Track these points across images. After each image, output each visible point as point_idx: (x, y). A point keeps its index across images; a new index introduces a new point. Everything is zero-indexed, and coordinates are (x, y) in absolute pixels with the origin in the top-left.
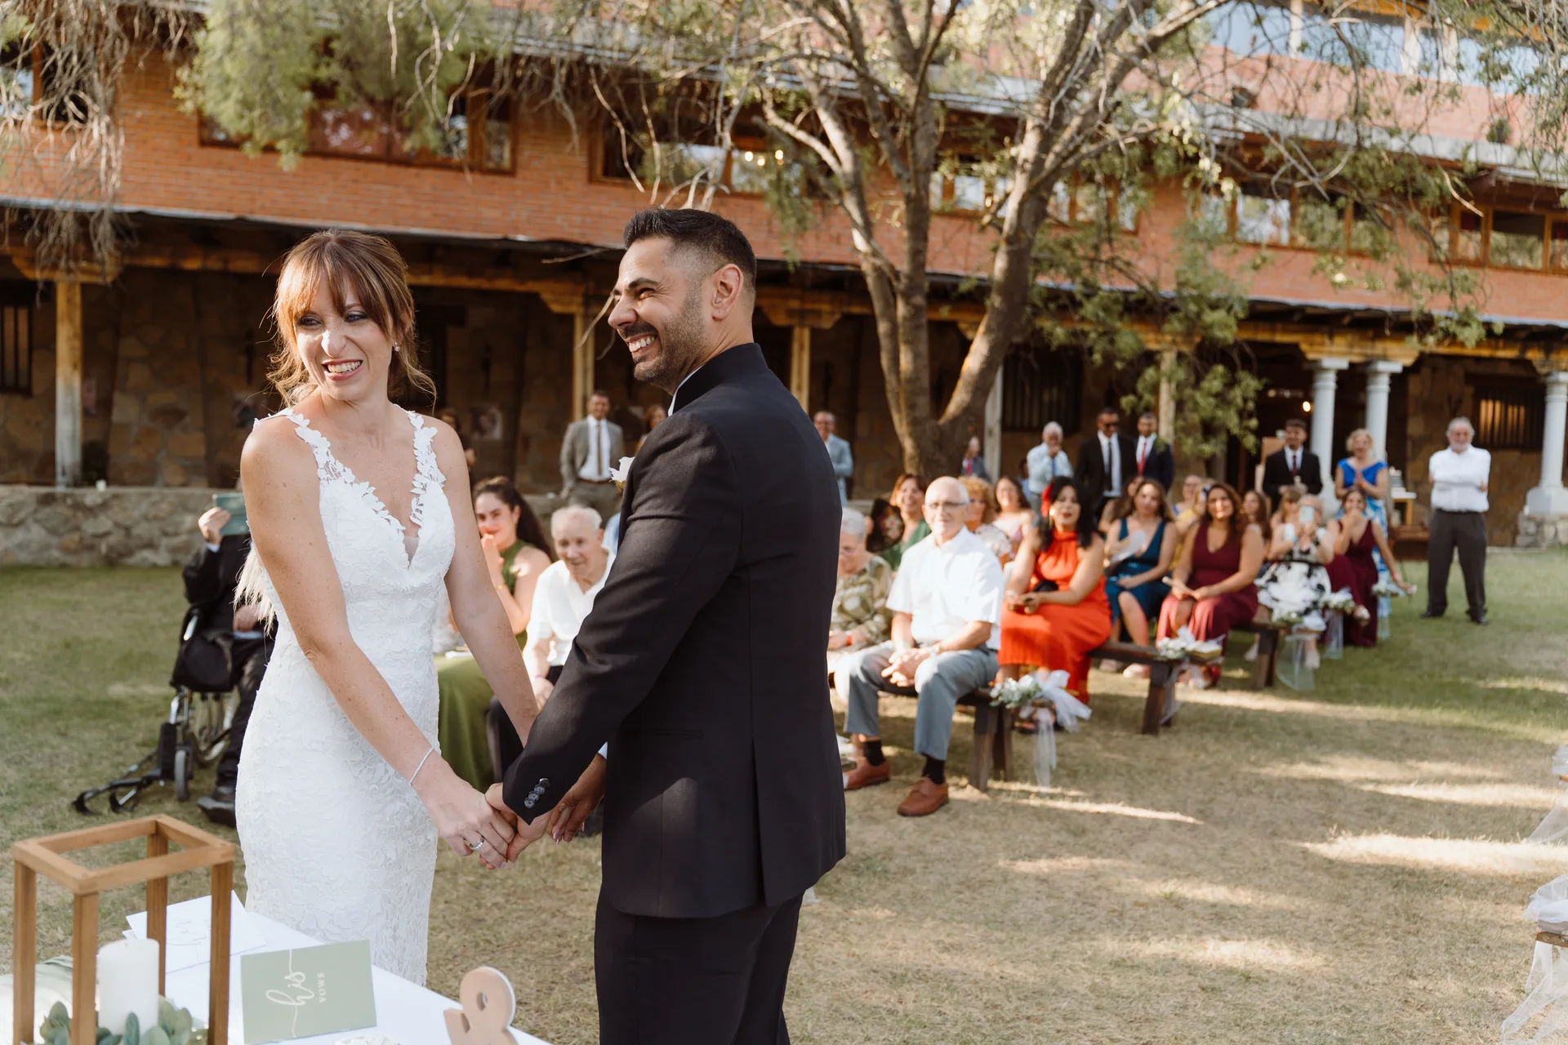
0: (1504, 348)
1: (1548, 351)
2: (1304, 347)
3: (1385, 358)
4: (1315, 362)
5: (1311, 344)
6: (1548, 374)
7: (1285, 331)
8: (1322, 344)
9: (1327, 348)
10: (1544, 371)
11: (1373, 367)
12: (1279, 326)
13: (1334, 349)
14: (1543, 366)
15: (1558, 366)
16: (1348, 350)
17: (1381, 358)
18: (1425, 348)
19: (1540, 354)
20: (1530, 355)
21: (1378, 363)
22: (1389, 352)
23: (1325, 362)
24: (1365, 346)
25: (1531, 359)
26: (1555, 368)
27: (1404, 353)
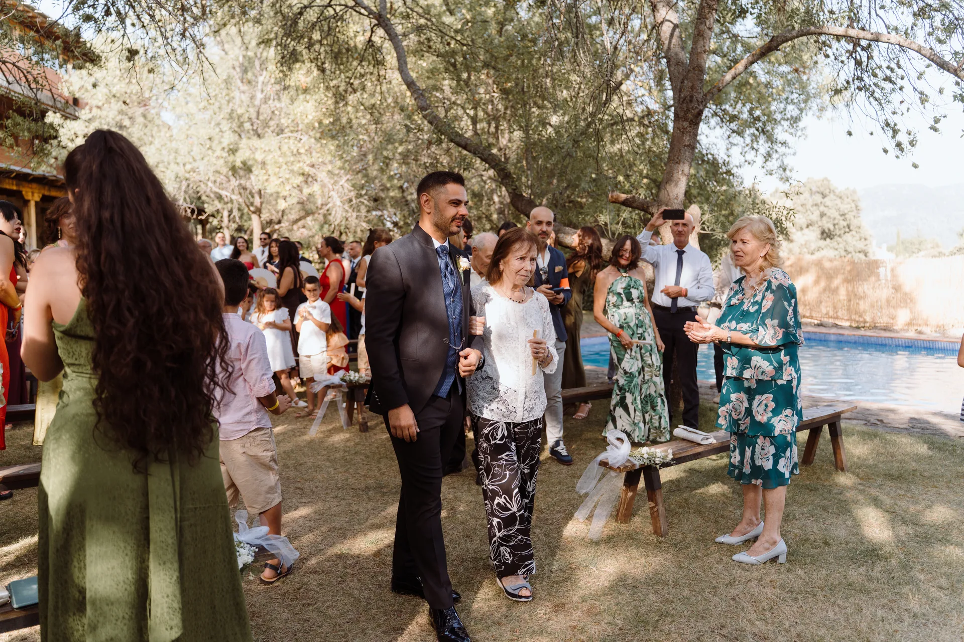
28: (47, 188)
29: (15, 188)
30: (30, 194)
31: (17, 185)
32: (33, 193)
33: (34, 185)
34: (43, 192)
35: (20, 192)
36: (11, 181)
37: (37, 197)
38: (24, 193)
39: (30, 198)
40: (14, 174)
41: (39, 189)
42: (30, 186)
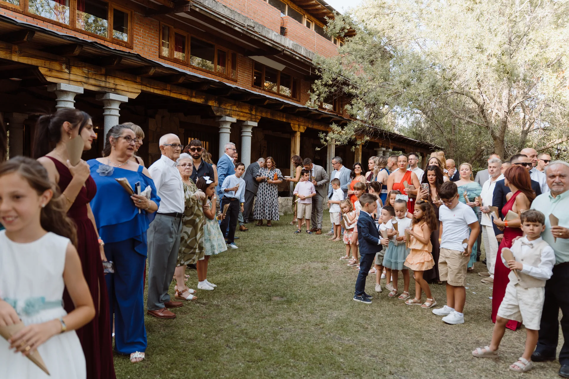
0: (195, 97)
2: (43, 71)
3: (116, 91)
4: (55, 84)
5: (50, 70)
6: (221, 117)
7: (22, 53)
8: (61, 71)
9: (66, 76)
10: (218, 114)
11: (107, 97)
12: (16, 48)
13: (72, 77)
14: (217, 111)
15: (225, 112)
16: (84, 80)
17: (113, 90)
18: (145, 89)
19: (215, 103)
20: (210, 103)
21: (111, 94)
22: (118, 87)
23: (64, 86)
24: (98, 79)
25: (211, 106)
26: (224, 113)
27: (130, 90)
28: (311, 121)
29: (285, 121)
30: (297, 126)
31: (286, 117)
32: (299, 126)
33: (301, 119)
34: (307, 124)
35: (290, 124)
38: (292, 125)
39: (297, 129)
40: (283, 106)
41: (304, 123)
42: (297, 119)
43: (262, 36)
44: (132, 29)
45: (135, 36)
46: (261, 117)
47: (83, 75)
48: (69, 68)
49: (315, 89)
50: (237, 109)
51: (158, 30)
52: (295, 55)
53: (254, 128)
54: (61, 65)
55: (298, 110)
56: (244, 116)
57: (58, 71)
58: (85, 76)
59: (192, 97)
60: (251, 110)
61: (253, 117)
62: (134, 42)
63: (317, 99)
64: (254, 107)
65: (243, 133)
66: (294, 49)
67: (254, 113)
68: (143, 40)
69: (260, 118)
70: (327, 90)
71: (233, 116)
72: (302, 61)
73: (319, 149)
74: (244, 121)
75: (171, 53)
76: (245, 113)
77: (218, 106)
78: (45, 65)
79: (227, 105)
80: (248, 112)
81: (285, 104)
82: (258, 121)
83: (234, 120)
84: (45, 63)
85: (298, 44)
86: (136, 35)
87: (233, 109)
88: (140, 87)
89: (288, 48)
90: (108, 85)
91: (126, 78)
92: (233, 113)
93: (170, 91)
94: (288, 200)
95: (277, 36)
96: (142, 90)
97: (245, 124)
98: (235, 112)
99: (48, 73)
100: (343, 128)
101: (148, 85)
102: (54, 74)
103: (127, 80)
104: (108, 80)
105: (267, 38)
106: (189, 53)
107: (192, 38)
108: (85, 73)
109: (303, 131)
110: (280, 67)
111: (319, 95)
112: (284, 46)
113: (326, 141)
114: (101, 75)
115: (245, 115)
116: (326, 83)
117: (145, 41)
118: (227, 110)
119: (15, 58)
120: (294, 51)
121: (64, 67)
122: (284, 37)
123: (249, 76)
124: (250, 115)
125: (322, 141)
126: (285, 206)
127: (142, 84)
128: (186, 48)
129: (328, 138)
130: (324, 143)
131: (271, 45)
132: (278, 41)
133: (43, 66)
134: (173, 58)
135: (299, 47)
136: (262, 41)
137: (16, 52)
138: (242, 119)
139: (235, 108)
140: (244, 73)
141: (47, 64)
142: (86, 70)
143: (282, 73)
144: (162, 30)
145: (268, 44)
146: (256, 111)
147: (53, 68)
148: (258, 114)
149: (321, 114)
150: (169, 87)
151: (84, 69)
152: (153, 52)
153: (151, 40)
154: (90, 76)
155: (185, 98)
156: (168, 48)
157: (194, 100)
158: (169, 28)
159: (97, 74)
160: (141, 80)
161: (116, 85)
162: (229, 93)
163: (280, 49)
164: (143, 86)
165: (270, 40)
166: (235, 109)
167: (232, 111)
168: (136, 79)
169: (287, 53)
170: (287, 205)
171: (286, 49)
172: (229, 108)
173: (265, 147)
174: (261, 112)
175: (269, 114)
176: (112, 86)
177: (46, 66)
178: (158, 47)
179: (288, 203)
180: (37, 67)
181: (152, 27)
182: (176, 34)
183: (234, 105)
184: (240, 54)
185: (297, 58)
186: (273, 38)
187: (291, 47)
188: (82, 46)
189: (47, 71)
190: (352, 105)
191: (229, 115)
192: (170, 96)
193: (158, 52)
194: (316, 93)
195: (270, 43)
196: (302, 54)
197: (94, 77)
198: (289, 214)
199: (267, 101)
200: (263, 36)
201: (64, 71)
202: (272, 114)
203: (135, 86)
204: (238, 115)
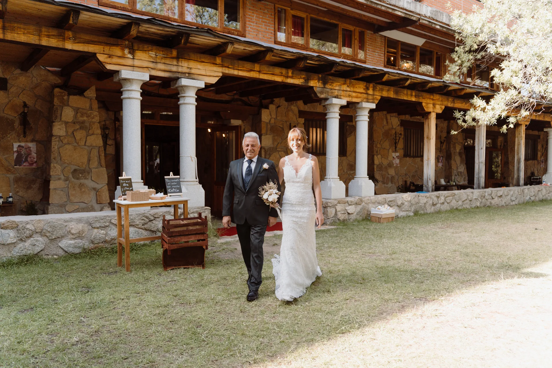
0: (292, 77)
1: (325, 83)
2: (101, 58)
3: (190, 76)
4: (117, 72)
5: (110, 56)
6: (326, 99)
7: (76, 40)
8: (123, 57)
9: (130, 62)
10: (322, 96)
11: (179, 83)
12: (70, 34)
13: (137, 63)
14: (322, 93)
15: (332, 93)
16: (151, 65)
17: (187, 75)
18: (228, 71)
19: (319, 83)
20: (312, 83)
21: (183, 79)
22: (193, 71)
23: (125, 73)
24: (168, 63)
25: (313, 87)
26: (330, 94)
27: (208, 74)
28: (451, 99)
29: (413, 99)
30: (431, 106)
31: (415, 96)
32: (434, 105)
33: (437, 97)
34: (446, 103)
35: (420, 104)
36: (409, 92)
37: (439, 109)
38: (424, 104)
39: (431, 110)
40: (408, 82)
41: (442, 101)
42: (432, 97)
43: (390, 5)
44: (244, 15)
45: (247, 23)
46: (382, 97)
47: (149, 60)
48: (132, 52)
49: (456, 59)
50: (348, 89)
51: (273, 14)
52: (435, 24)
53: (371, 111)
54: (123, 50)
55: (430, 85)
56: (357, 97)
57: (120, 57)
58: (152, 60)
59: (287, 77)
60: (367, 88)
61: (370, 97)
62: (247, 29)
63: (458, 70)
64: (371, 85)
65: (358, 117)
66: (434, 17)
67: (370, 92)
68: (256, 26)
69: (379, 98)
70: (471, 57)
71: (342, 97)
72: (444, 29)
73: (456, 133)
74: (358, 103)
75: (288, 38)
76: (358, 93)
77: (322, 86)
78: (104, 51)
79: (334, 85)
80: (364, 91)
81: (411, 79)
82: (377, 102)
83: (344, 102)
84: (104, 48)
85: (438, 10)
86: (249, 21)
87: (342, 89)
88: (220, 69)
89: (426, 17)
90: (180, 70)
91: (203, 60)
92: (342, 93)
93: (259, 72)
94: (419, 196)
95: (410, 3)
96: (223, 73)
97: (359, 106)
98: (345, 92)
99: (109, 60)
100: (487, 102)
101: (230, 67)
102: (115, 60)
103: (204, 62)
104: (180, 64)
105: (397, 7)
106: (308, 35)
107: (312, 19)
108: (152, 57)
109: (440, 111)
110: (419, 42)
111: (461, 65)
112: (419, 15)
113: (464, 121)
114: (173, 58)
115: (359, 95)
116: (470, 49)
117: (259, 27)
118: (334, 91)
119: (69, 46)
120: (434, 20)
121: (126, 51)
122: (420, 3)
123: (380, 55)
124: (365, 96)
125: (460, 122)
126: (416, 204)
127: (222, 66)
128: (305, 30)
129: (467, 118)
130: (463, 124)
131: (403, 15)
132: (412, 9)
133: (102, 52)
134: (290, 43)
135: (439, 14)
136: (390, 11)
137: (70, 38)
138: (355, 100)
139: (345, 87)
140: (374, 52)
141: (107, 49)
142: (154, 53)
143: (421, 49)
144: (277, 14)
145: (399, 14)
146: (373, 90)
147: (114, 54)
148: (377, 93)
149: (464, 89)
150: (257, 67)
151: (151, 53)
152: (268, 38)
153: (265, 25)
154: (158, 61)
155: (278, 79)
156: (285, 32)
157: (290, 81)
158: (285, 10)
159: (167, 57)
160: (222, 61)
161: (191, 68)
162: (334, 69)
163: (414, 19)
164: (224, 68)
165: (401, 8)
166: (345, 89)
167: (342, 92)
168: (215, 60)
169: (424, 22)
170: (418, 203)
171: (422, 18)
172: (337, 88)
173: (401, 134)
174: (382, 90)
175: (392, 93)
176: (185, 70)
177: (105, 53)
178: (273, 32)
179: (419, 200)
180: (94, 54)
181: (266, 11)
182: (294, 16)
183: (344, 84)
184: (369, 32)
185: (438, 27)
186: (406, 6)
187: (428, 14)
188: (139, 25)
189: (107, 58)
190: (502, 70)
191: (337, 97)
192: (259, 79)
193: (273, 37)
194: (457, 64)
195: (401, 12)
196: (444, 21)
197: (163, 61)
198: (421, 214)
199: (387, 76)
200: (393, 5)
201: (126, 56)
202: (396, 93)
203: (215, 68)
204: (349, 96)
